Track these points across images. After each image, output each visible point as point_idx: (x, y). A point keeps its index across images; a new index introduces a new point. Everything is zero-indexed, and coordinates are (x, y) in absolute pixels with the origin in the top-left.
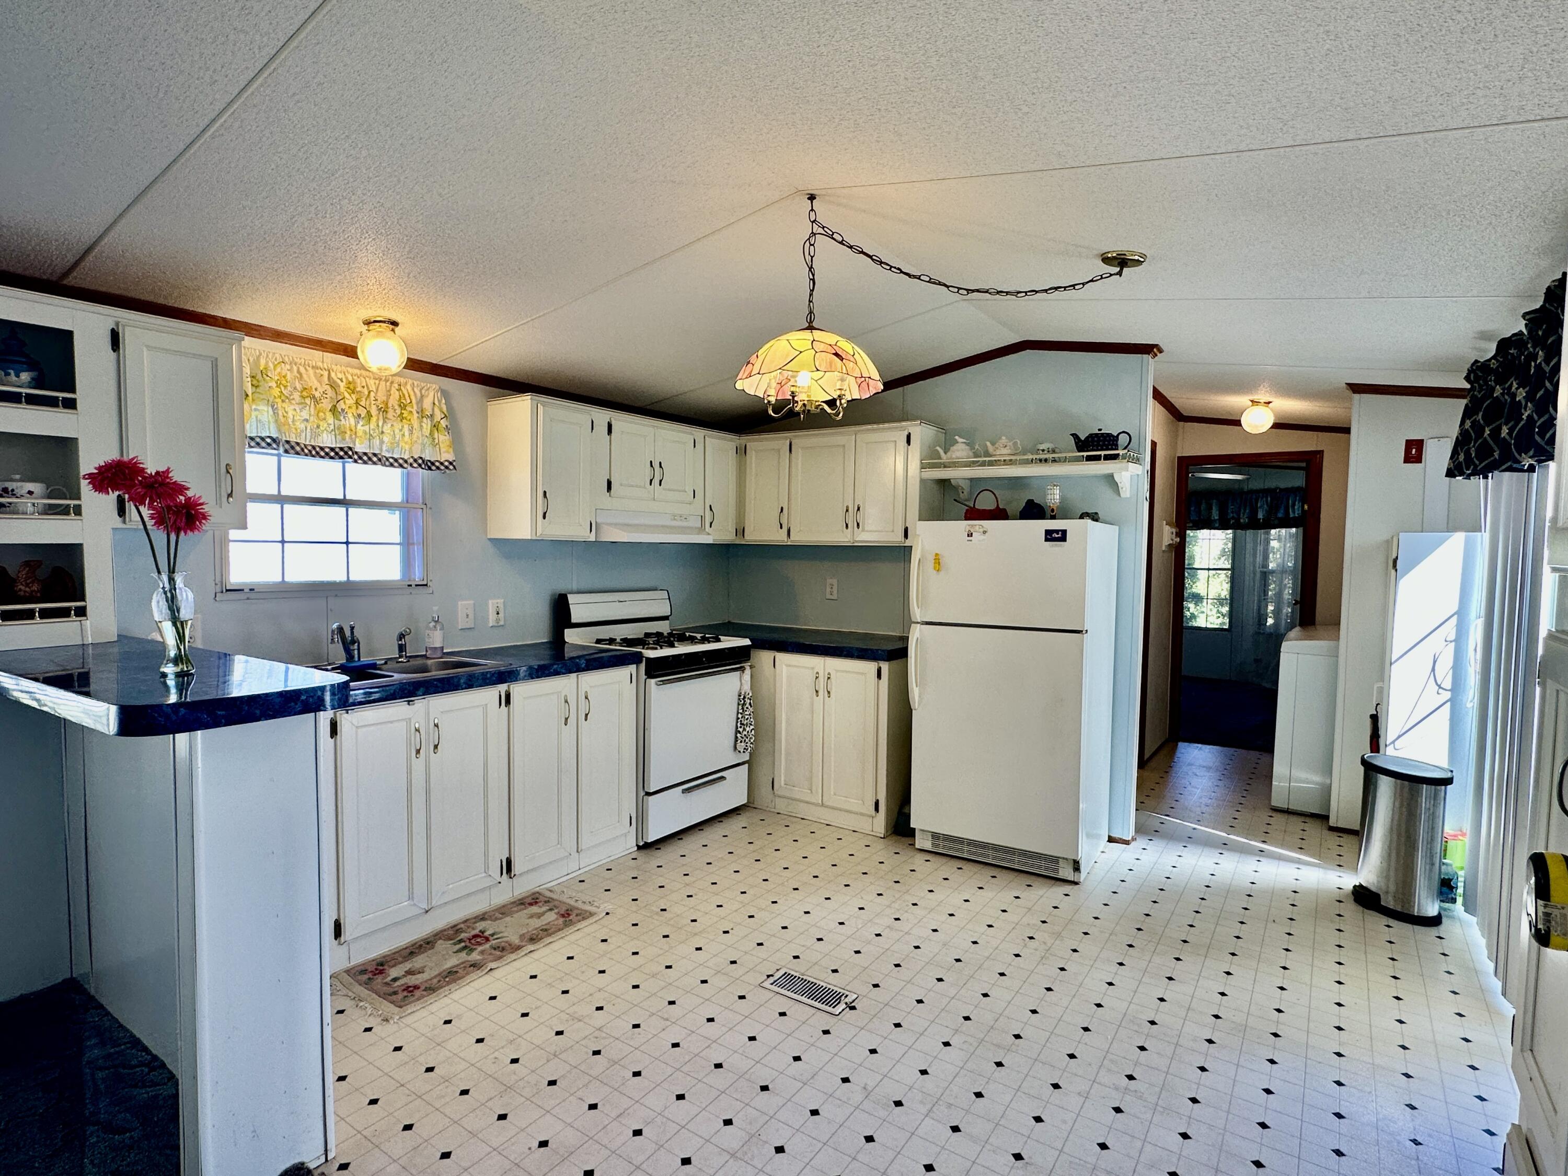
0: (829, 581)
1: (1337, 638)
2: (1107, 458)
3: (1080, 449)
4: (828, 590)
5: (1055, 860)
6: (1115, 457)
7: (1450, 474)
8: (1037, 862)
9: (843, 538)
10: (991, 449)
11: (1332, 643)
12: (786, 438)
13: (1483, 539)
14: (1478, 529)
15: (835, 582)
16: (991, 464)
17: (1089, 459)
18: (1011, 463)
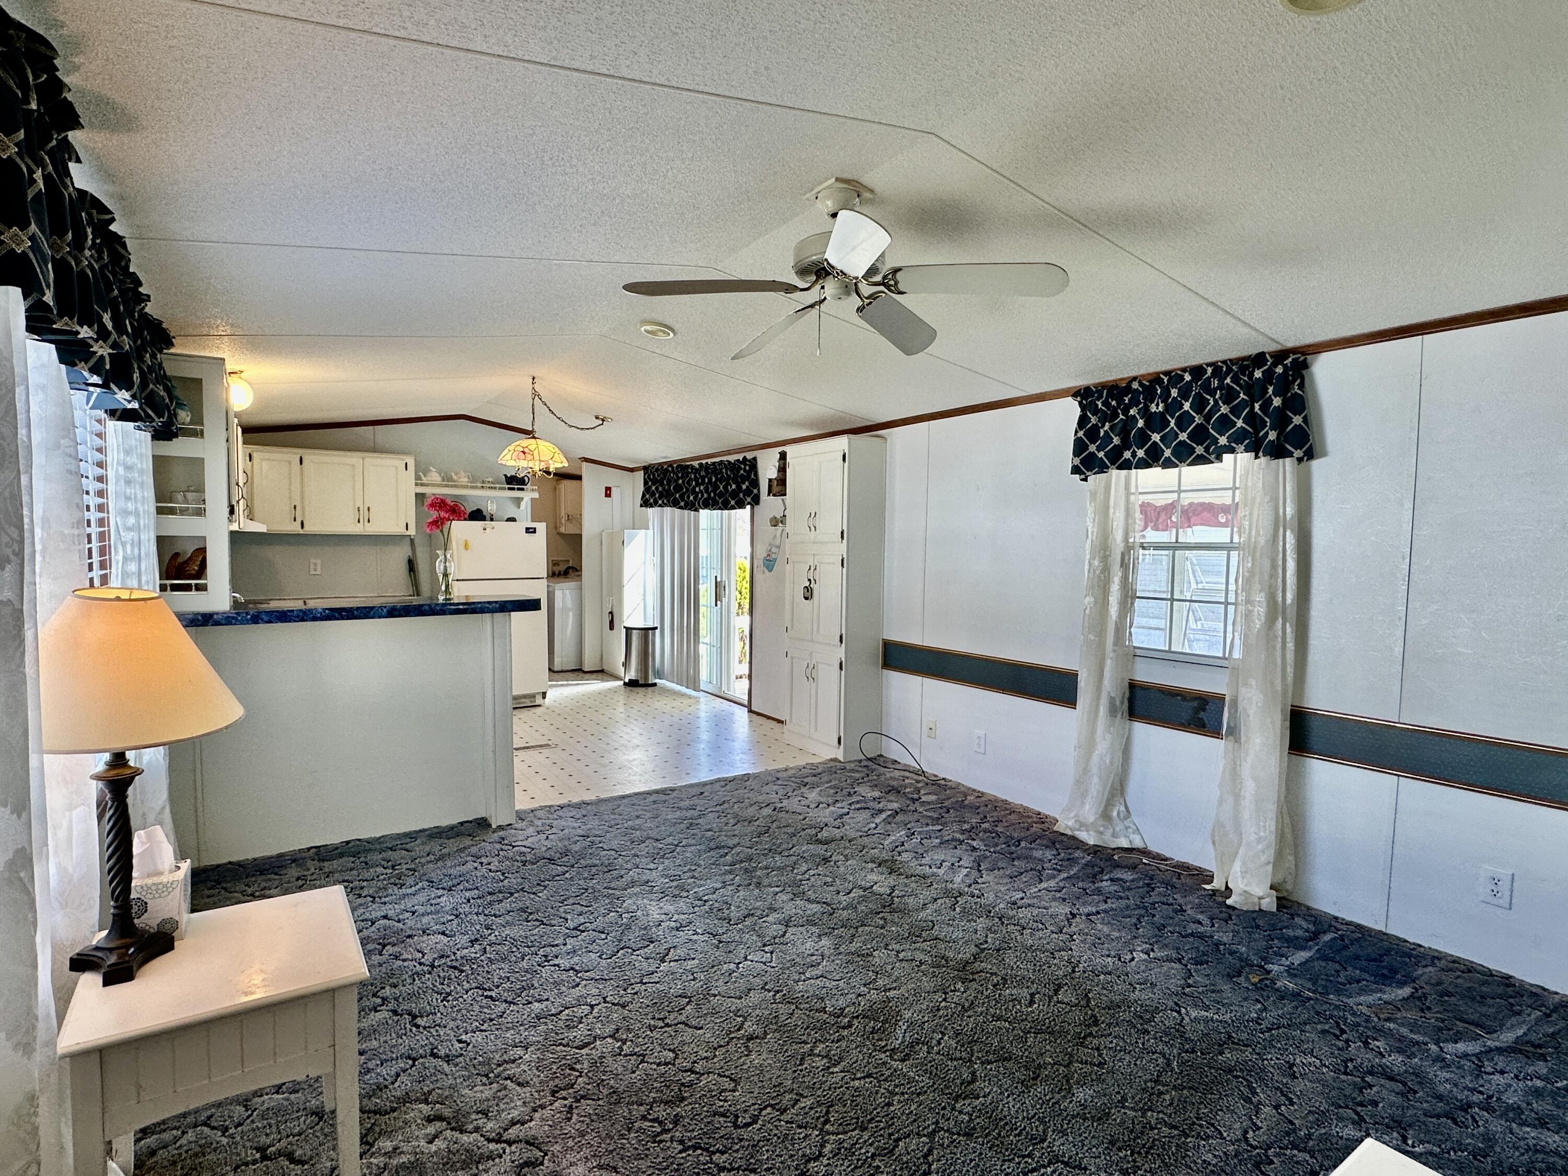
0: (313, 561)
1: (581, 581)
2: (518, 489)
3: (508, 484)
4: (312, 566)
5: (533, 696)
6: (523, 489)
7: (641, 506)
8: (523, 700)
9: (357, 529)
10: (455, 477)
11: (579, 583)
12: (296, 454)
13: (650, 532)
14: (648, 529)
15: (319, 562)
16: (456, 486)
17: (510, 489)
18: (465, 487)
